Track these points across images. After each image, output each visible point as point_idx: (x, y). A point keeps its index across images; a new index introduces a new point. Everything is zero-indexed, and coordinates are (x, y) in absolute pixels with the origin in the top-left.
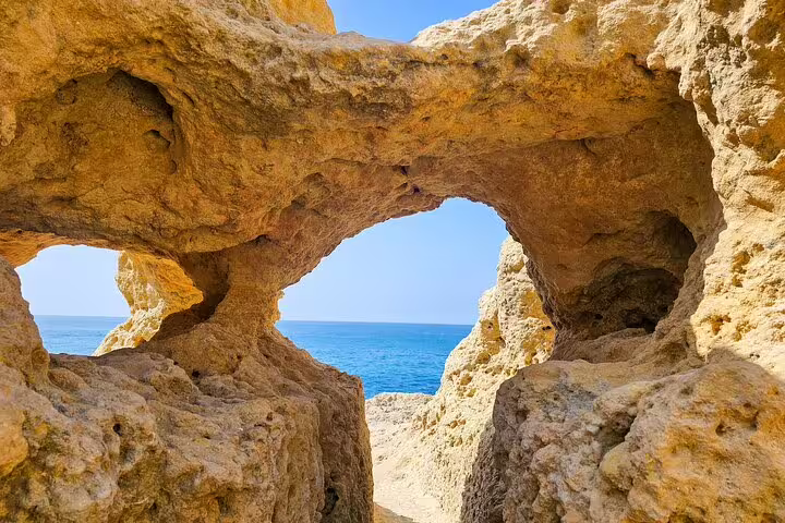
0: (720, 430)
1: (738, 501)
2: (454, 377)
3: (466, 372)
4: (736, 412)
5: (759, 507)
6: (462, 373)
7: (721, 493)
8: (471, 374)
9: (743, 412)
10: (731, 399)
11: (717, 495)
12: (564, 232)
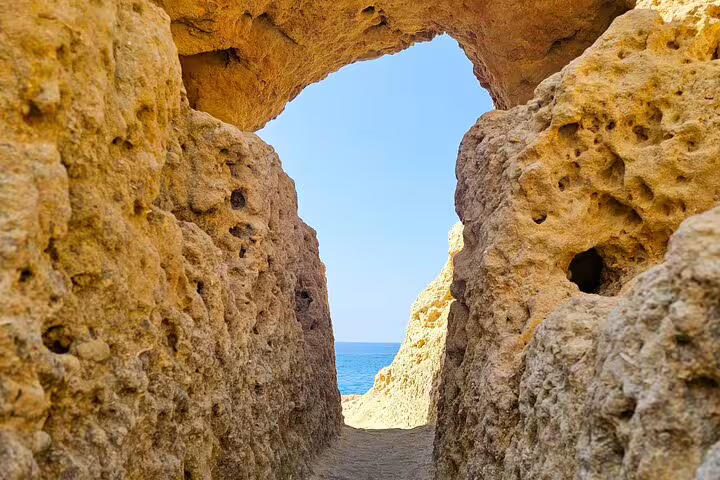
0: (621, 56)
1: (630, 94)
2: (421, 315)
3: (434, 308)
4: (633, 39)
5: (644, 96)
6: (429, 311)
7: (618, 91)
8: (439, 310)
9: (638, 39)
10: (628, 30)
11: (614, 93)
12: (525, 43)
